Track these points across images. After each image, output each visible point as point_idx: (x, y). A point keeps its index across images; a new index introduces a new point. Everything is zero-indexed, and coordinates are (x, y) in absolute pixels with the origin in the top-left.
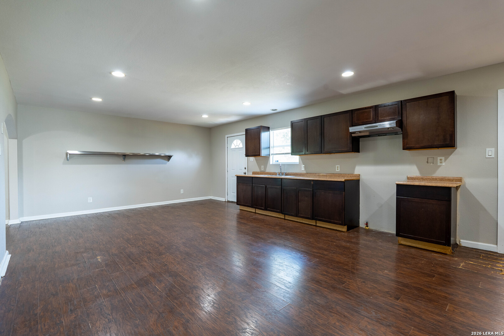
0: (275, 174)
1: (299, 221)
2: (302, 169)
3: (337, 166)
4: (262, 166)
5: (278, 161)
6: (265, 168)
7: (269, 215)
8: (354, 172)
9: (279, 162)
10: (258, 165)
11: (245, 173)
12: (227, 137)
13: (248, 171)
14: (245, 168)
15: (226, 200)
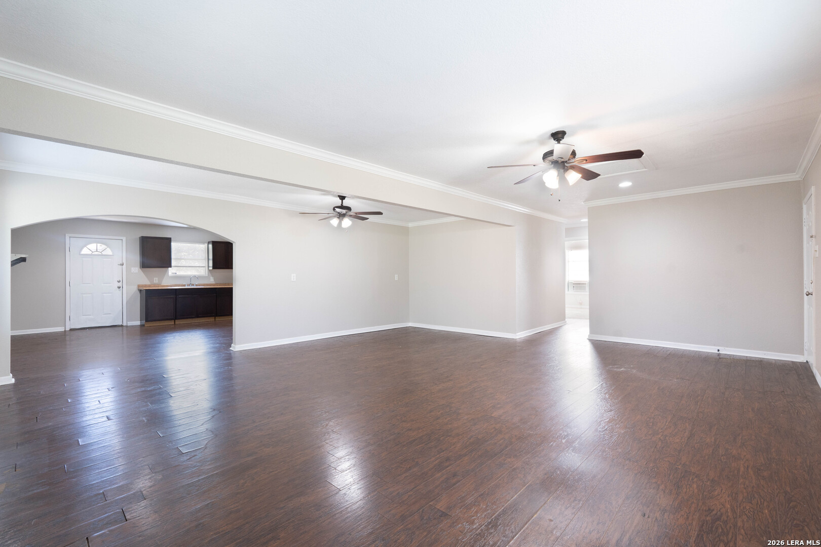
0: (184, 285)
2: (211, 280)
4: (155, 279)
6: (161, 280)
9: (176, 274)
10: (146, 277)
11: (119, 288)
12: (70, 237)
13: (127, 284)
14: (119, 282)
15: (68, 329)
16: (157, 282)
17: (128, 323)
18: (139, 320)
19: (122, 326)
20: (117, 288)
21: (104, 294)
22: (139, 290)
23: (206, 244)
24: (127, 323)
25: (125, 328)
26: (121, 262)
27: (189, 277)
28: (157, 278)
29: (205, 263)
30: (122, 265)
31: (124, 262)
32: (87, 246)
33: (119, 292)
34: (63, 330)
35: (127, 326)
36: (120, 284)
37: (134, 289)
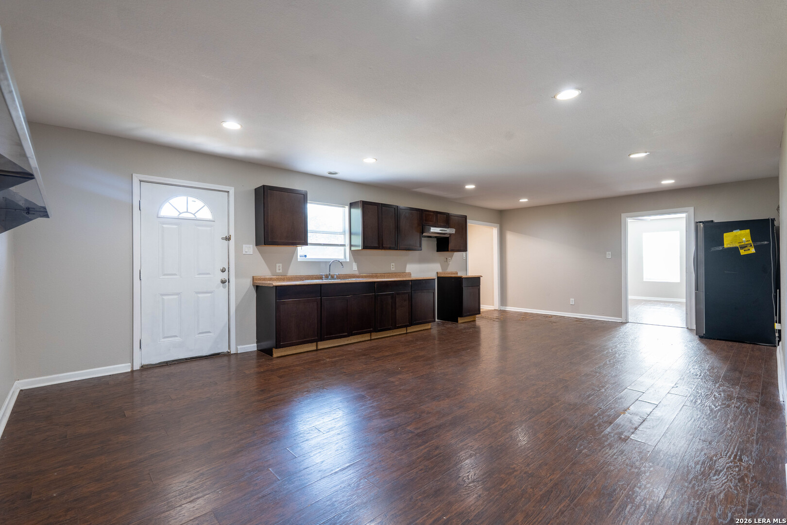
0: (321, 278)
1: (389, 335)
2: (354, 268)
3: (392, 264)
4: (278, 265)
5: (305, 256)
6: (286, 267)
7: (346, 343)
8: (405, 271)
9: (307, 257)
10: (266, 263)
11: (223, 282)
12: (141, 181)
13: (237, 276)
14: (223, 271)
15: (137, 367)
16: (281, 271)
17: (239, 347)
18: (255, 340)
19: (228, 354)
20: (219, 282)
21: (200, 295)
22: (253, 285)
23: (347, 208)
24: (237, 349)
25: (233, 358)
26: (226, 235)
27: (326, 262)
28: (281, 265)
29: (344, 239)
30: (228, 239)
31: (232, 233)
32: (171, 201)
33: (222, 291)
34: (129, 370)
35: (236, 354)
36: (224, 276)
37: (247, 284)
